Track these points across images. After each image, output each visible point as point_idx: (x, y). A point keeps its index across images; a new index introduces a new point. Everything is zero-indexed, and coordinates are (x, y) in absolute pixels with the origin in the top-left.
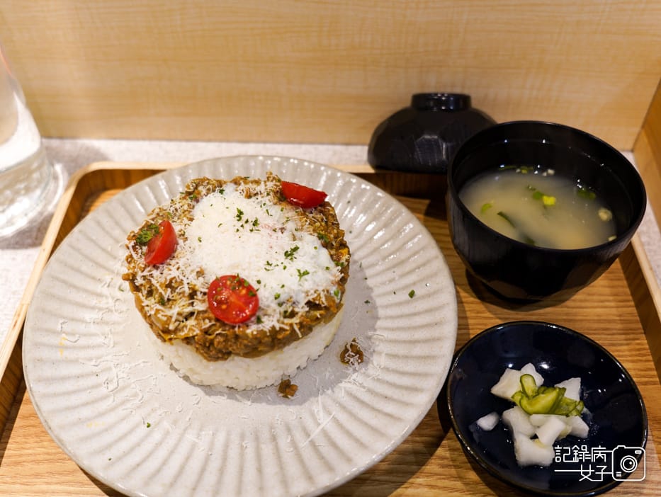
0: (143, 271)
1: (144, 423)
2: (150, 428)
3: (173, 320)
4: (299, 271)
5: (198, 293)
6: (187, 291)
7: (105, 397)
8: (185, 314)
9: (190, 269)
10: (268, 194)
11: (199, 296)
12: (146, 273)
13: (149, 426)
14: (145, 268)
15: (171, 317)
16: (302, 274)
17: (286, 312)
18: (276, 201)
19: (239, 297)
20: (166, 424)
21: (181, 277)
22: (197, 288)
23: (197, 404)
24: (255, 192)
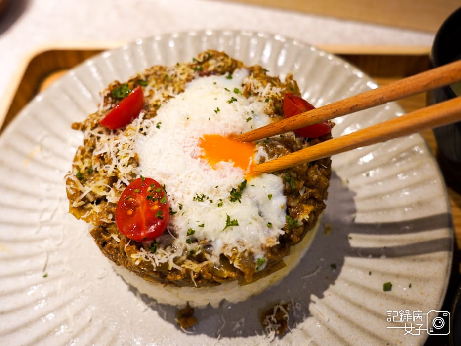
0: (92, 129)
1: (44, 270)
2: (46, 279)
3: (82, 196)
4: (228, 218)
5: (119, 181)
6: (110, 173)
7: (31, 225)
8: (97, 196)
9: (126, 151)
10: (267, 101)
11: (118, 185)
12: (95, 132)
13: (45, 276)
14: (97, 126)
15: (81, 192)
16: (231, 223)
17: (192, 252)
18: (270, 111)
19: (149, 211)
20: (60, 284)
21: (113, 156)
22: (119, 175)
23: (101, 279)
24: (256, 91)
